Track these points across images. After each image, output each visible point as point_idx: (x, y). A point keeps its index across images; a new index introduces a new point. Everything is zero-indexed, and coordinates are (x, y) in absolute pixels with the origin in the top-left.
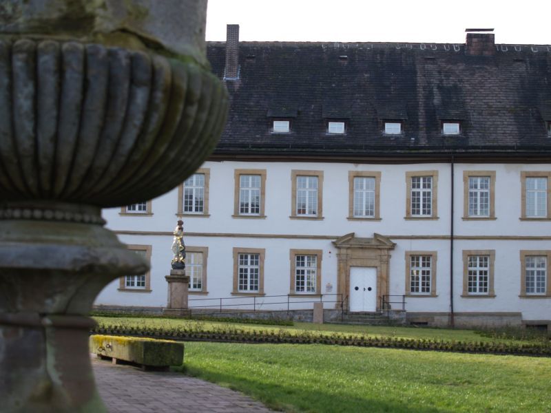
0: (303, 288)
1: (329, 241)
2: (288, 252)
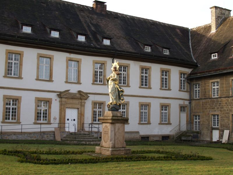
0: (40, 119)
1: (56, 94)
2: (34, 99)
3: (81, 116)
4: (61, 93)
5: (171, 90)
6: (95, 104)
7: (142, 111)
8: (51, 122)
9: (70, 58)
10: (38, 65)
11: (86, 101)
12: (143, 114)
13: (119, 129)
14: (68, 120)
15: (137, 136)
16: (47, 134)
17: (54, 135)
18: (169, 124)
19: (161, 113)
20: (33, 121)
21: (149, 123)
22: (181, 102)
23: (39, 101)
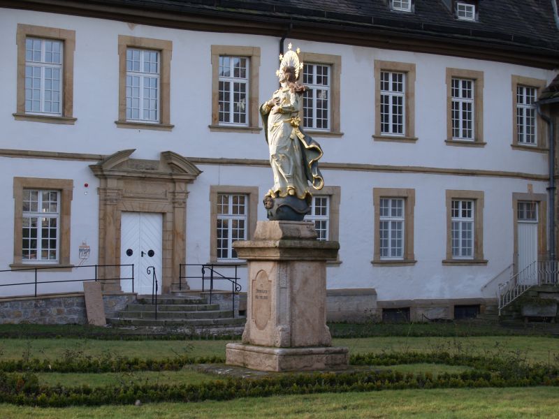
0: (34, 253)
1: (86, 164)
2: (11, 182)
3: (174, 237)
4: (102, 160)
5: (483, 144)
6: (221, 196)
7: (383, 218)
8: (72, 263)
9: (134, 39)
10: (21, 65)
11: (190, 188)
12: (390, 229)
13: (305, 282)
14: (130, 253)
15: (369, 306)
16: (60, 303)
17: (83, 305)
18: (480, 261)
19: (452, 226)
20: (10, 259)
21: (409, 261)
22: (521, 187)
23: (27, 189)
